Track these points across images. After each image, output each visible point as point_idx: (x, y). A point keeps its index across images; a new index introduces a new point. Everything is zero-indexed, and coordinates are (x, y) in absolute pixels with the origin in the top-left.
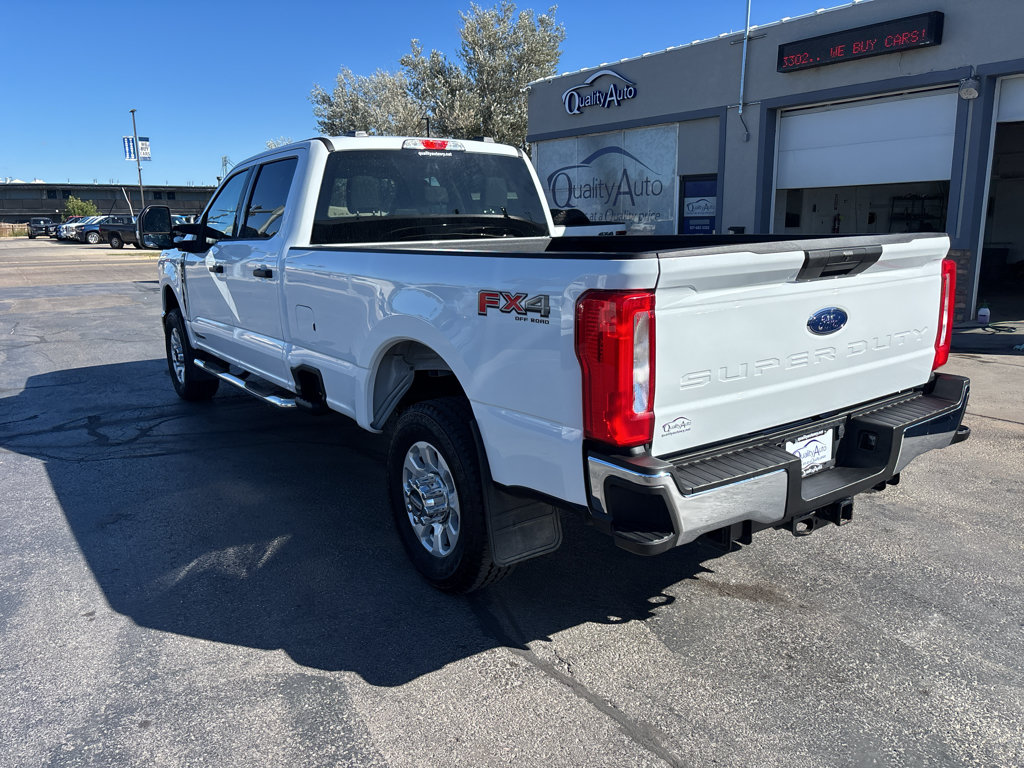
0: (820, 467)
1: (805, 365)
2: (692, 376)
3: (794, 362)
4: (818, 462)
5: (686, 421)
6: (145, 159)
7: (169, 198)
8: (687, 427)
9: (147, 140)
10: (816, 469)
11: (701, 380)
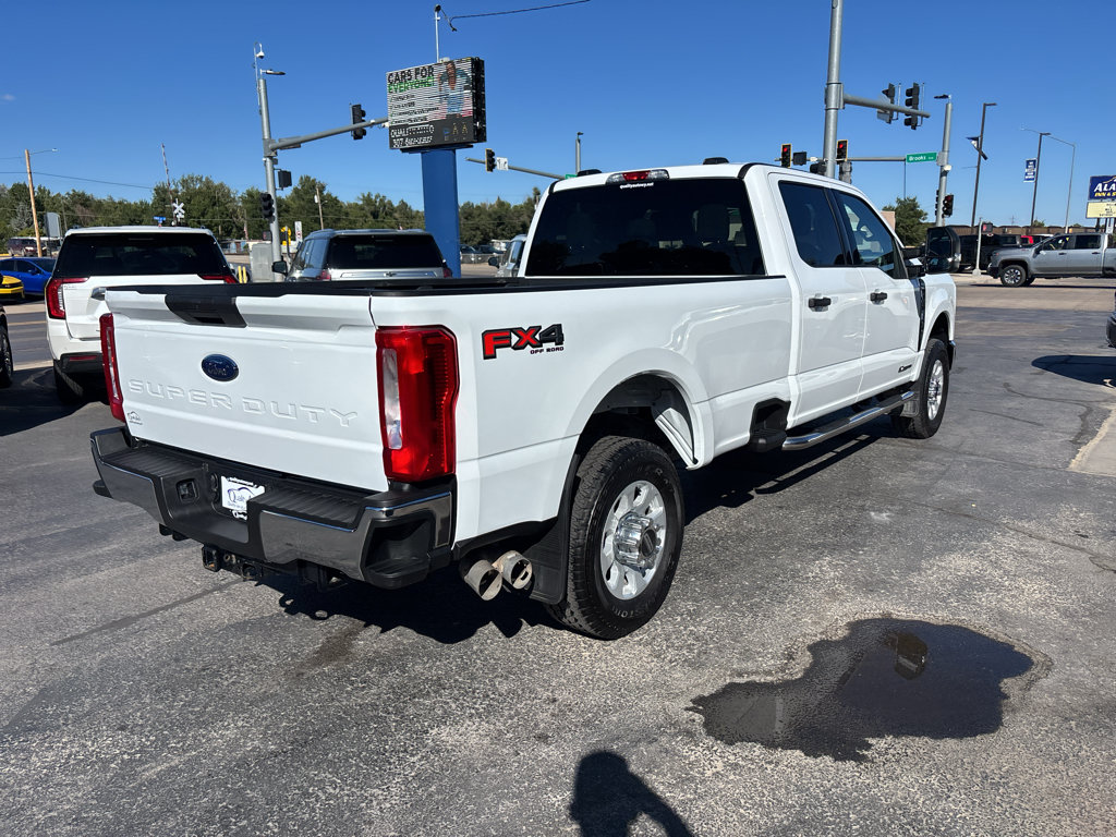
3: (195, 397)
5: (137, 416)
8: (140, 421)
11: (139, 388)
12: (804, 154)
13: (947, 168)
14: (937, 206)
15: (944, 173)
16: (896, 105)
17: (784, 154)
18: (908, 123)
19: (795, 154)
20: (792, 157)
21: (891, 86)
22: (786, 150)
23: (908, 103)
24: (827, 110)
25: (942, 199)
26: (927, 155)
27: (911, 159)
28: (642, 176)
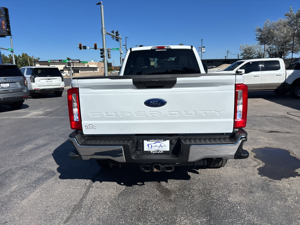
0: (162, 152)
1: (145, 116)
2: (94, 113)
3: (138, 114)
4: (161, 150)
5: (93, 126)
6: (203, 52)
7: (211, 63)
8: (94, 128)
9: (204, 47)
10: (159, 152)
11: (98, 115)
12: (85, 47)
13: (122, 52)
14: (121, 61)
15: (121, 53)
16: (114, 35)
17: (80, 46)
18: (117, 40)
19: (83, 46)
20: (82, 47)
21: (113, 30)
22: (80, 45)
23: (116, 35)
24: (103, 35)
25: (122, 60)
26: (117, 49)
27: (113, 49)
28: (163, 48)
